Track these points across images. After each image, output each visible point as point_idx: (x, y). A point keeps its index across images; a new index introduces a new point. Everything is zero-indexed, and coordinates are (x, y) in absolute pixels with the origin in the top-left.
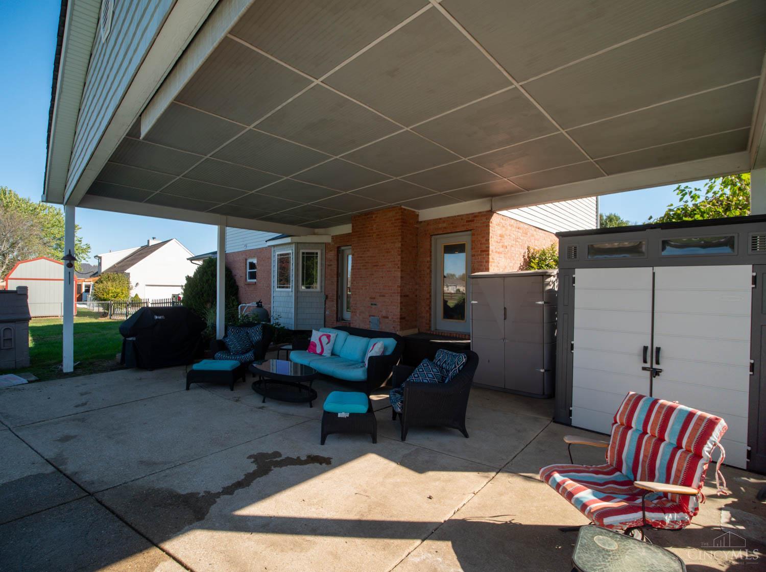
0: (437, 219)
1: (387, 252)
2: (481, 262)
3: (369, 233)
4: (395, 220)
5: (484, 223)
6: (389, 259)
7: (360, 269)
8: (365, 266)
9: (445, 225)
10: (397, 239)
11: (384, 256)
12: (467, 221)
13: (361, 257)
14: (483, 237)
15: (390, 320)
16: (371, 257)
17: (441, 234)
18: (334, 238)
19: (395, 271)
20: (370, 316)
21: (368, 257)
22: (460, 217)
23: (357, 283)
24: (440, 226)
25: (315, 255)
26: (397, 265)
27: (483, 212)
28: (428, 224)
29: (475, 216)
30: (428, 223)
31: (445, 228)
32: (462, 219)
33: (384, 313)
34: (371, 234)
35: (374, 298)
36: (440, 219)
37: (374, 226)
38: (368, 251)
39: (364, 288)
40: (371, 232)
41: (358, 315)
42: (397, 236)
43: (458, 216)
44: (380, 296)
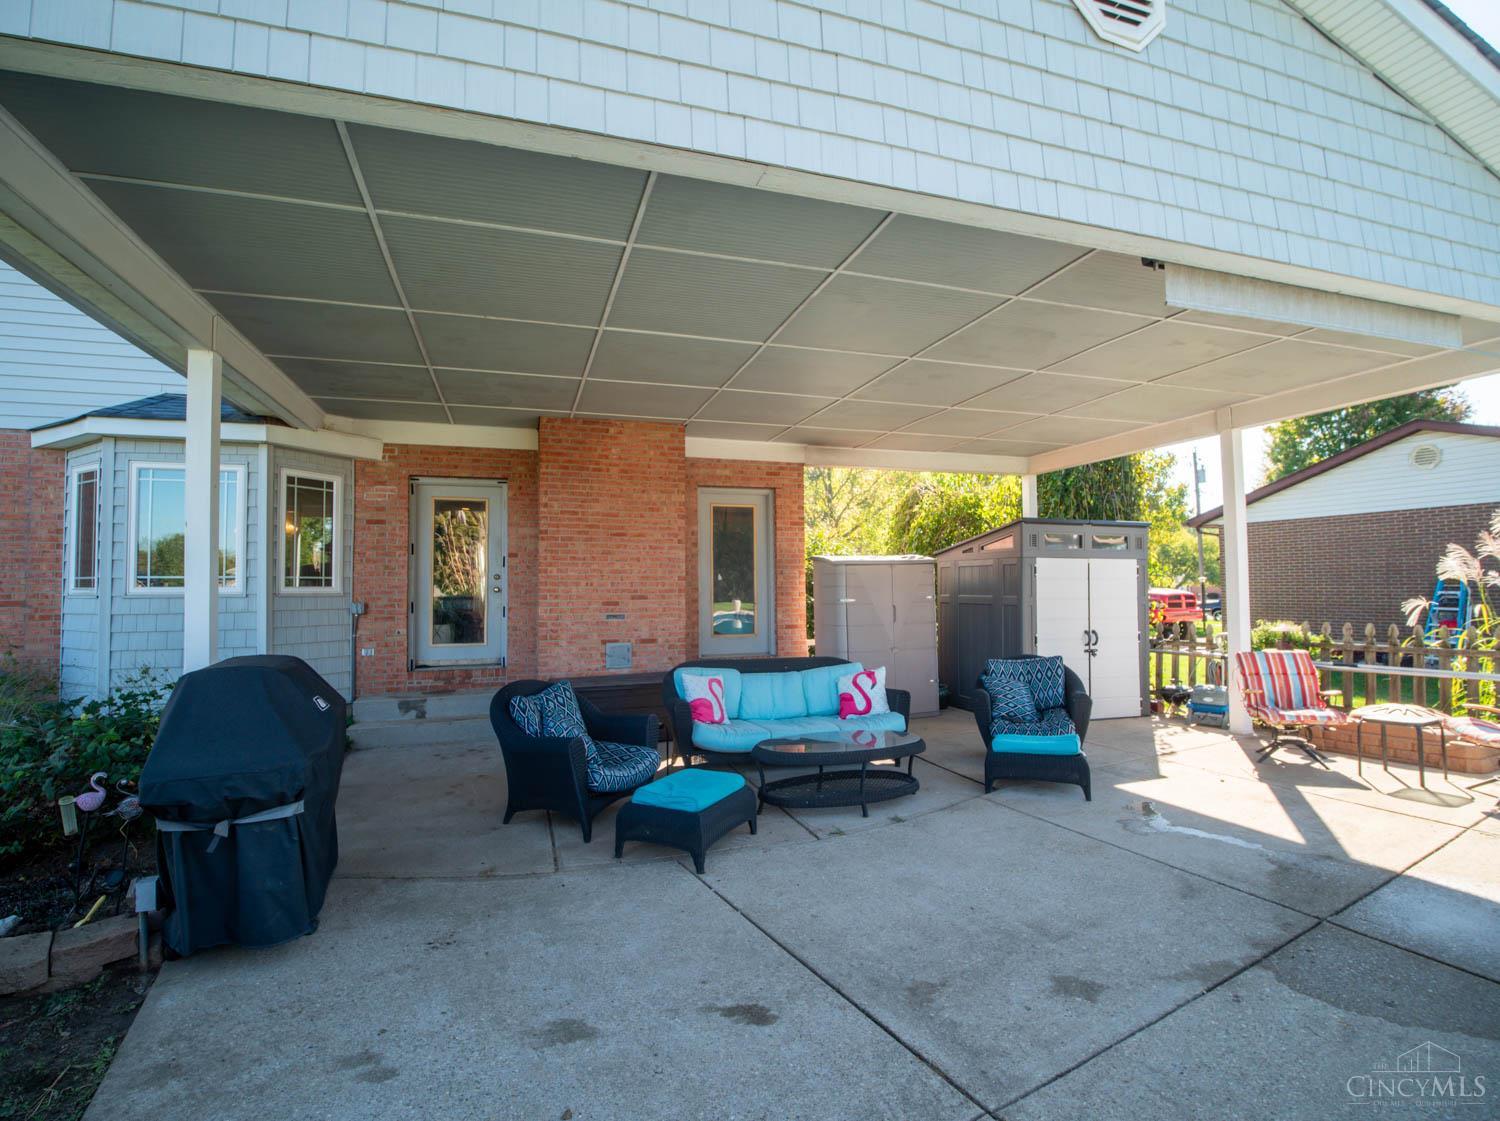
0: (712, 460)
1: (652, 509)
2: (793, 540)
3: (597, 463)
4: (670, 448)
5: (795, 480)
6: (656, 523)
7: (571, 539)
8: (587, 533)
9: (727, 472)
10: (676, 486)
11: (642, 516)
12: (768, 474)
13: (575, 513)
14: (795, 502)
15: (663, 646)
16: (604, 515)
17: (720, 487)
18: (388, 448)
19: (670, 548)
20: (604, 642)
21: (598, 514)
22: (757, 465)
23: (559, 571)
24: (718, 472)
25: (325, 490)
26: (676, 535)
27: (794, 464)
28: (692, 465)
29: (781, 468)
30: (695, 463)
31: (729, 478)
32: (758, 468)
33: (645, 634)
34: (604, 467)
35: (617, 604)
36: (719, 460)
37: (613, 451)
38: (597, 501)
39: (583, 582)
40: (604, 461)
41: (563, 643)
42: (675, 481)
43: (752, 462)
44: (633, 598)
